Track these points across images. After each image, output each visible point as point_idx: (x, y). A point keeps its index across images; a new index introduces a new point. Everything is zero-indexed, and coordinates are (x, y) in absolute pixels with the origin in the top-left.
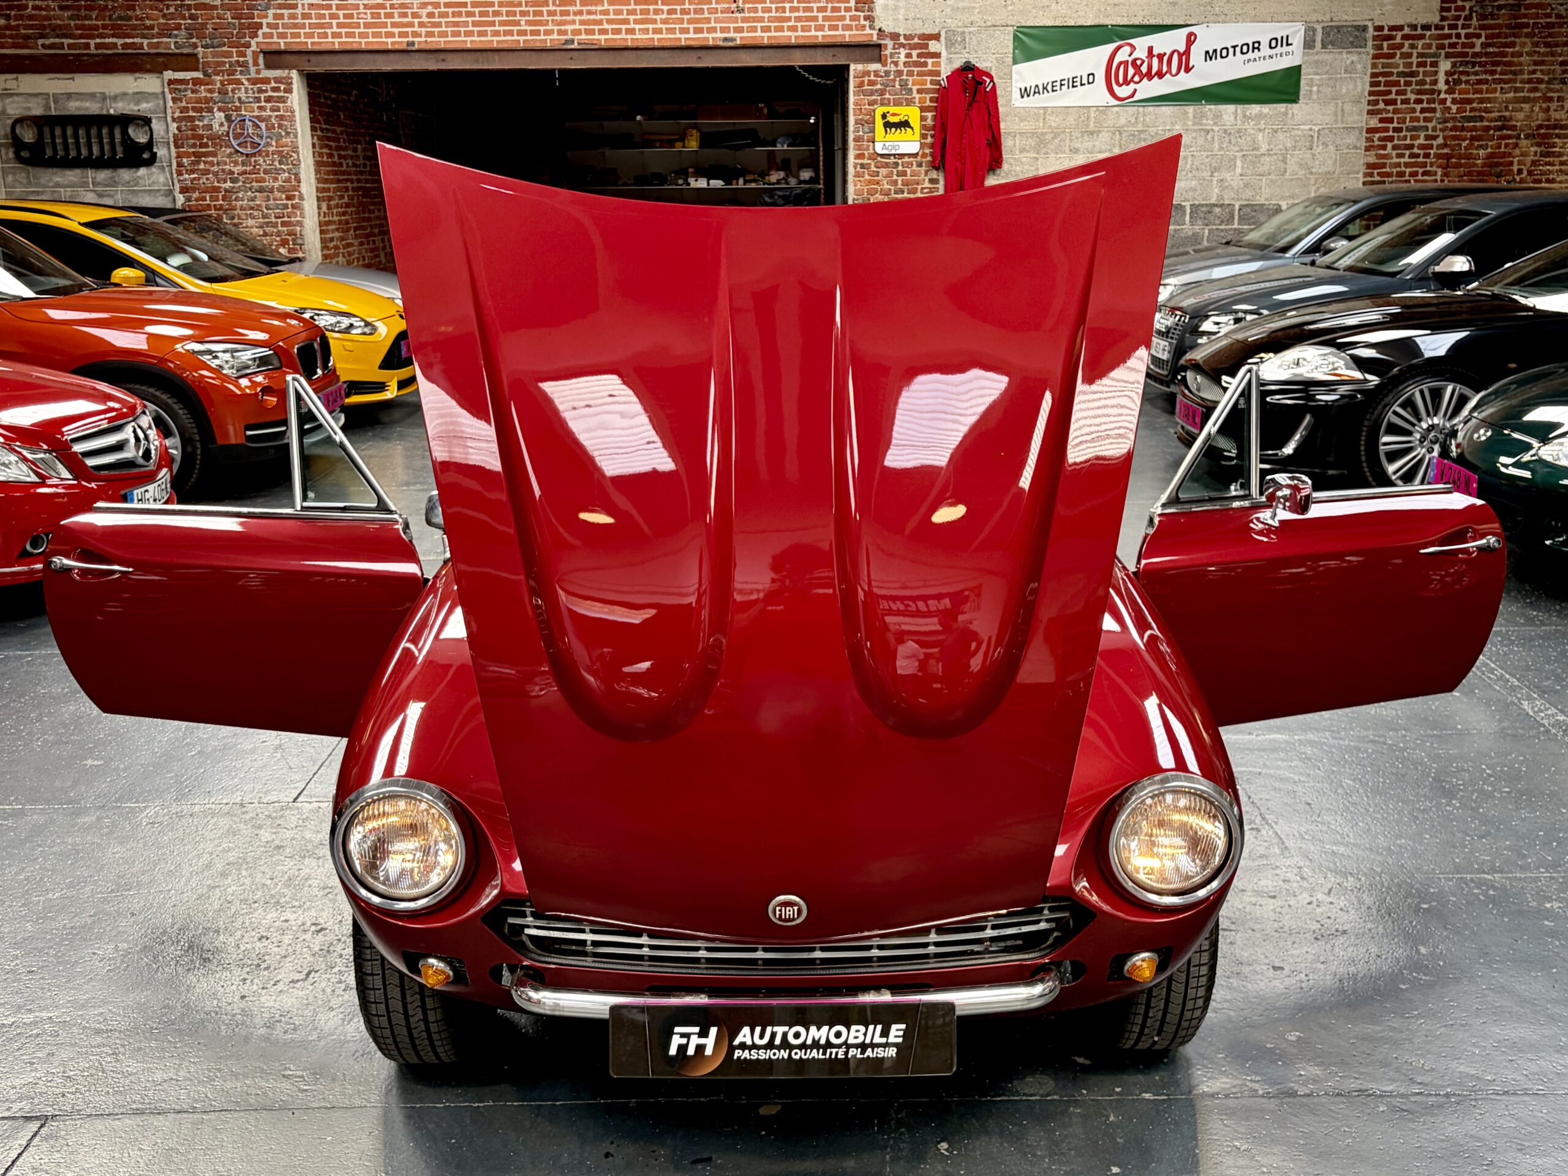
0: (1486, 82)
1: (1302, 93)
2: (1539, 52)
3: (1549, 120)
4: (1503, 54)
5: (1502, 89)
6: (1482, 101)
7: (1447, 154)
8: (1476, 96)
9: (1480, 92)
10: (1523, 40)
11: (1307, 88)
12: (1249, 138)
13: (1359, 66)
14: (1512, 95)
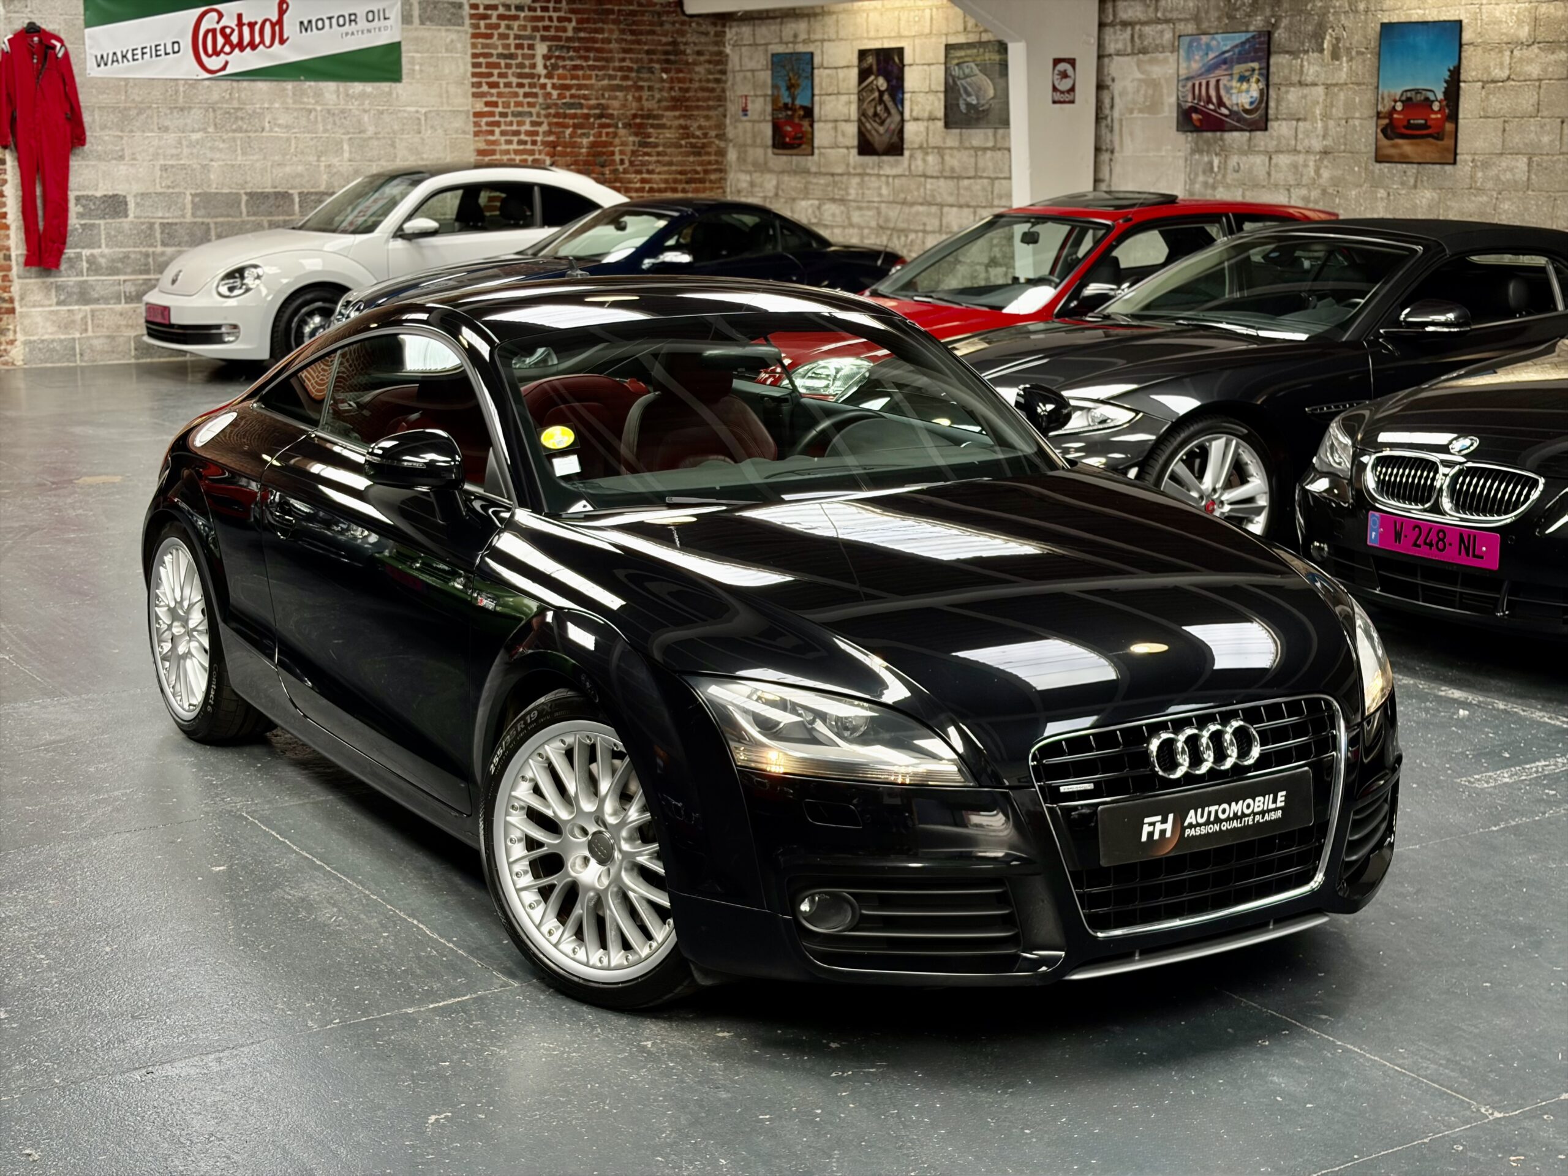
0: (581, 68)
1: (405, 71)
2: (626, 40)
3: (642, 109)
4: (594, 40)
5: (597, 76)
6: (580, 87)
7: (553, 142)
8: (574, 82)
9: (577, 77)
10: (611, 26)
11: (409, 66)
12: (354, 119)
13: (459, 46)
14: (606, 82)
